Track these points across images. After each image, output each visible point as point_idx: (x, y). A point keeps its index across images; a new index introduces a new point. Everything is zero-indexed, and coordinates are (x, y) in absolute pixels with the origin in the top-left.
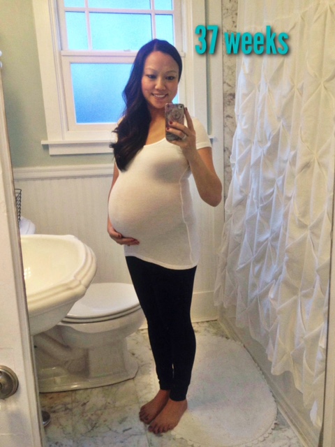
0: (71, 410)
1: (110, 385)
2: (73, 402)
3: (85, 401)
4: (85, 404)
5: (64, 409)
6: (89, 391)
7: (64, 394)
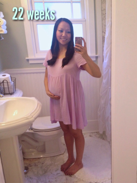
0: (37, 165)
1: (53, 156)
2: (38, 162)
3: (43, 162)
4: (43, 163)
5: (34, 165)
6: (45, 158)
7: (35, 159)
